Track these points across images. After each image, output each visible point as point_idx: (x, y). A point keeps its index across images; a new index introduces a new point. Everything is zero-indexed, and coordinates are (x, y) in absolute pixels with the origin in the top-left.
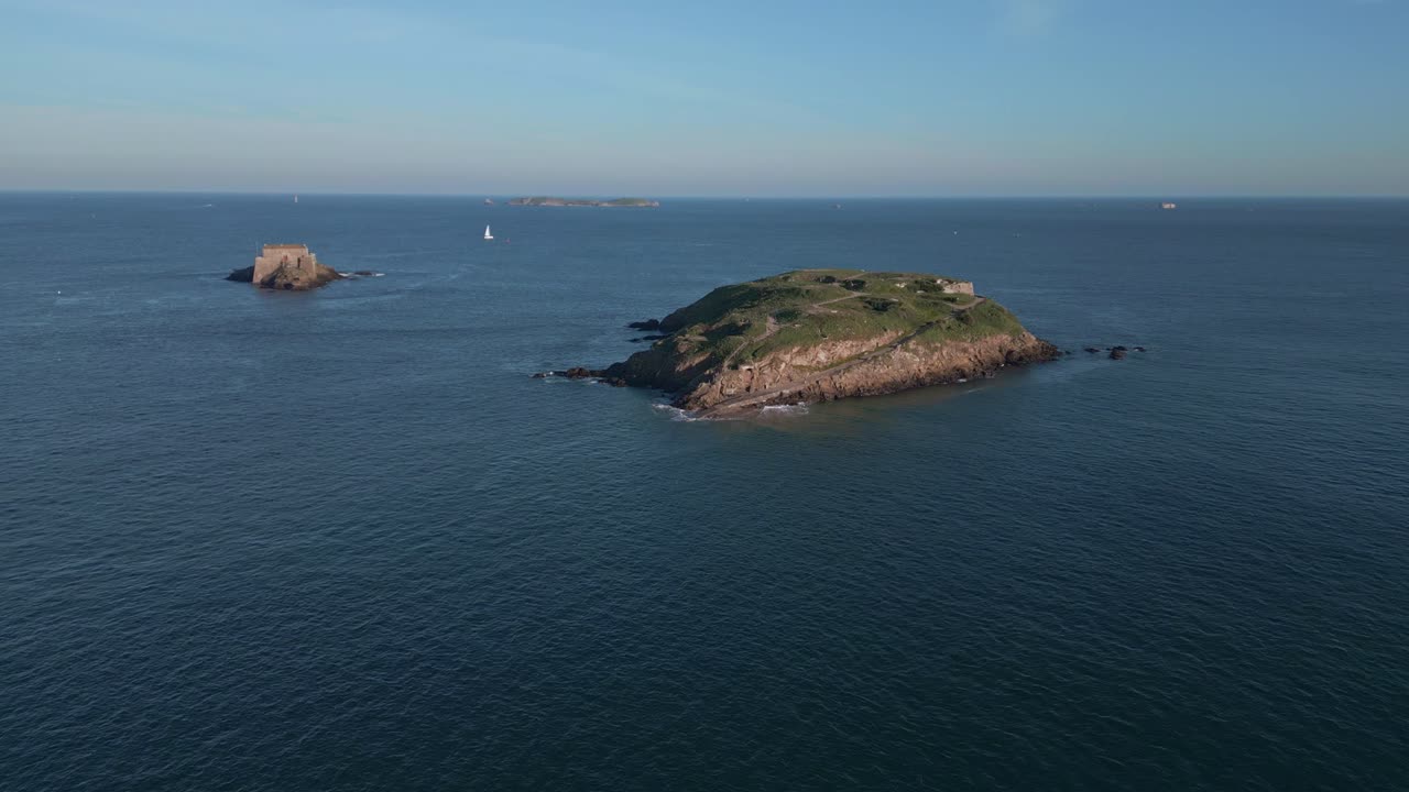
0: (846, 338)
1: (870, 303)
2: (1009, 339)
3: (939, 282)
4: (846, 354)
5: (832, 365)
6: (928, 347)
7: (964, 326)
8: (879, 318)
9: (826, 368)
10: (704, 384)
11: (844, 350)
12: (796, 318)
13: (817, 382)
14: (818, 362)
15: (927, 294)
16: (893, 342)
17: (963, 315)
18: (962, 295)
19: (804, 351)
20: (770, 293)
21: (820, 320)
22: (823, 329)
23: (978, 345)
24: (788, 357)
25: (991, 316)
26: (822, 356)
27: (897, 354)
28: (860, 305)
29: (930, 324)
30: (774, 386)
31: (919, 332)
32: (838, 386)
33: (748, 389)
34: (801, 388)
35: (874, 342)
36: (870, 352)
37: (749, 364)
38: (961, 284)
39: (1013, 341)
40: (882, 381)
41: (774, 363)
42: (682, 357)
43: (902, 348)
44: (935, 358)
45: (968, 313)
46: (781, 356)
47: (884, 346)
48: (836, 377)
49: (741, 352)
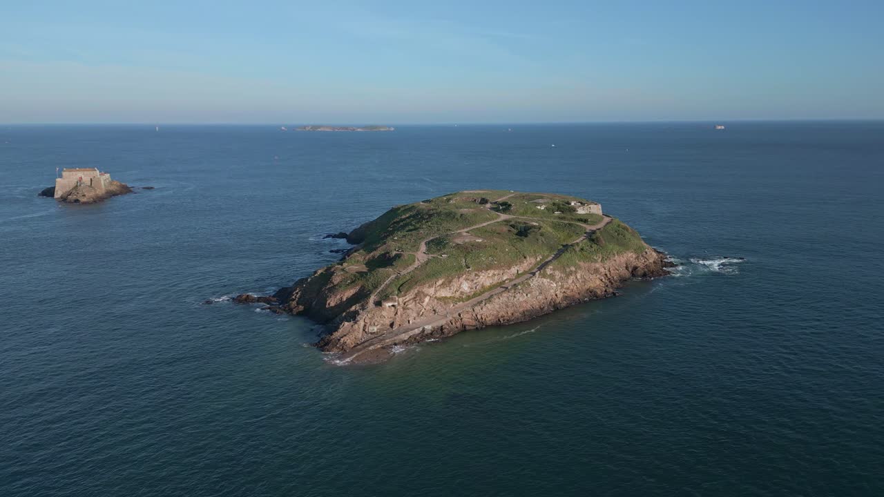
0: (488, 268)
1: (513, 226)
2: (634, 256)
3: (573, 204)
4: (488, 283)
5: (475, 295)
6: (564, 271)
7: (595, 246)
8: (519, 245)
9: (469, 298)
10: (346, 323)
11: (486, 279)
12: (444, 248)
13: (459, 315)
14: (462, 293)
15: (563, 215)
16: (532, 268)
17: (594, 237)
18: (591, 215)
19: (447, 284)
20: (430, 216)
21: (466, 250)
22: (469, 257)
23: (608, 264)
24: (431, 291)
25: (618, 237)
26: (466, 287)
27: (536, 282)
28: (505, 229)
29: (566, 246)
30: (418, 320)
31: (557, 257)
32: (479, 317)
33: (392, 325)
34: (443, 322)
35: (514, 270)
36: (511, 280)
37: (393, 300)
38: (591, 206)
39: (637, 258)
40: (521, 310)
41: (419, 297)
42: (333, 289)
43: (540, 274)
44: (570, 281)
45: (598, 234)
46: (425, 290)
47: (525, 273)
48: (477, 309)
49: (388, 286)
